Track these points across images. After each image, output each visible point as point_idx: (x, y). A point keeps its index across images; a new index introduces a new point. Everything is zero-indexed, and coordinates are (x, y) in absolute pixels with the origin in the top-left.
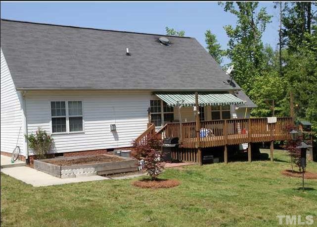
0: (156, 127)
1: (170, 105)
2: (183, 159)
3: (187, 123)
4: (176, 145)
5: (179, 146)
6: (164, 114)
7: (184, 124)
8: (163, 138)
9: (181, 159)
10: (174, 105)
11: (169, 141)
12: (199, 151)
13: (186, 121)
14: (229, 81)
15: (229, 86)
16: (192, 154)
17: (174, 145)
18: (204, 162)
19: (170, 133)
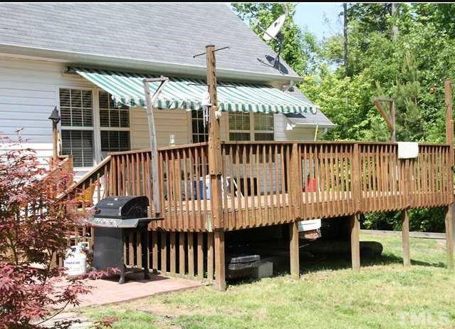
0: (75, 169)
1: (118, 100)
2: (160, 268)
3: (175, 151)
4: (139, 222)
5: (150, 225)
6: (102, 132)
7: (167, 154)
8: (95, 202)
9: (155, 266)
10: (133, 103)
11: (116, 208)
12: (217, 241)
13: (173, 144)
14: (270, 59)
15: (272, 69)
16: (191, 251)
17: (132, 223)
18: (234, 279)
19: (119, 183)
